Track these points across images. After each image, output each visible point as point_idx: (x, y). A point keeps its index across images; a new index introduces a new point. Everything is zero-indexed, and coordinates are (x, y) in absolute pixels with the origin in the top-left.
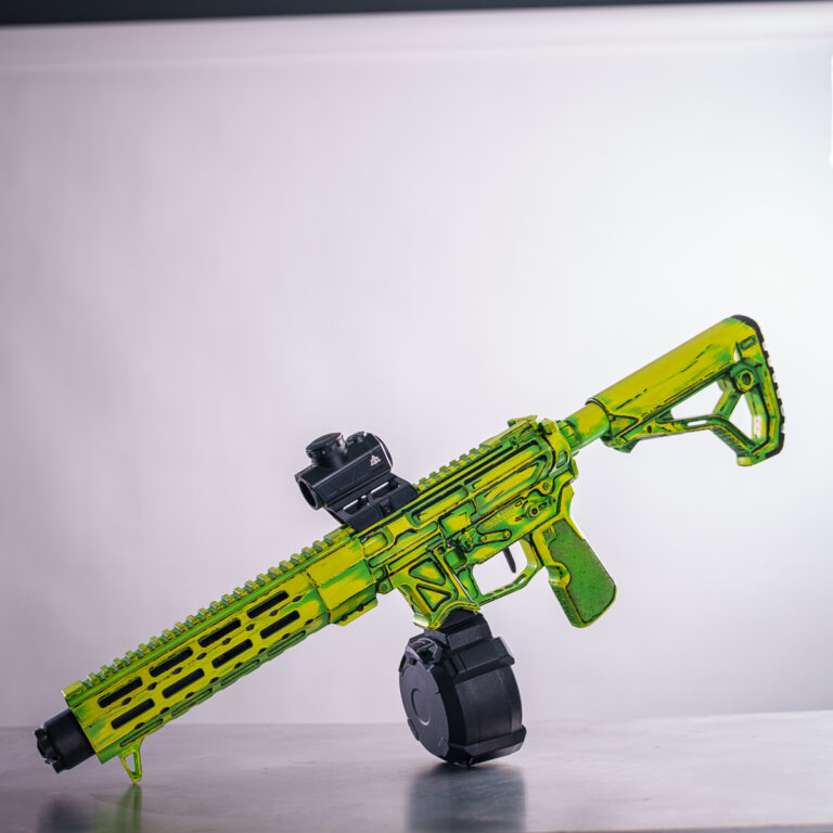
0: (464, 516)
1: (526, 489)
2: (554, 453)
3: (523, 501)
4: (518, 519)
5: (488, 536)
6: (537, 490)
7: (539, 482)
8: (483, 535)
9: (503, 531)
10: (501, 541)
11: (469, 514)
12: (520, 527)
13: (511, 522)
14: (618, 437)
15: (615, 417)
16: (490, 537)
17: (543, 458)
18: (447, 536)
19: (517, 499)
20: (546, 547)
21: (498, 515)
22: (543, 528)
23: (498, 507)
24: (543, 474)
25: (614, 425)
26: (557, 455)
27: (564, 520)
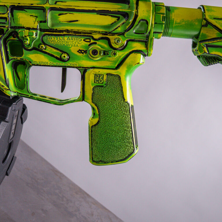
0: (34, 19)
1: (99, 33)
2: (136, 16)
3: (92, 41)
4: (80, 51)
5: (48, 47)
6: (108, 40)
7: (113, 34)
8: (45, 44)
9: (63, 52)
10: (57, 58)
11: (39, 19)
12: (79, 59)
13: (74, 50)
14: (203, 44)
15: (208, 23)
16: (49, 50)
17: (126, 15)
18: (13, 25)
19: (87, 35)
20: (92, 87)
21: (66, 38)
22: (97, 71)
23: (67, 31)
24: (119, 30)
25: (204, 31)
26: (138, 19)
27: (119, 77)
